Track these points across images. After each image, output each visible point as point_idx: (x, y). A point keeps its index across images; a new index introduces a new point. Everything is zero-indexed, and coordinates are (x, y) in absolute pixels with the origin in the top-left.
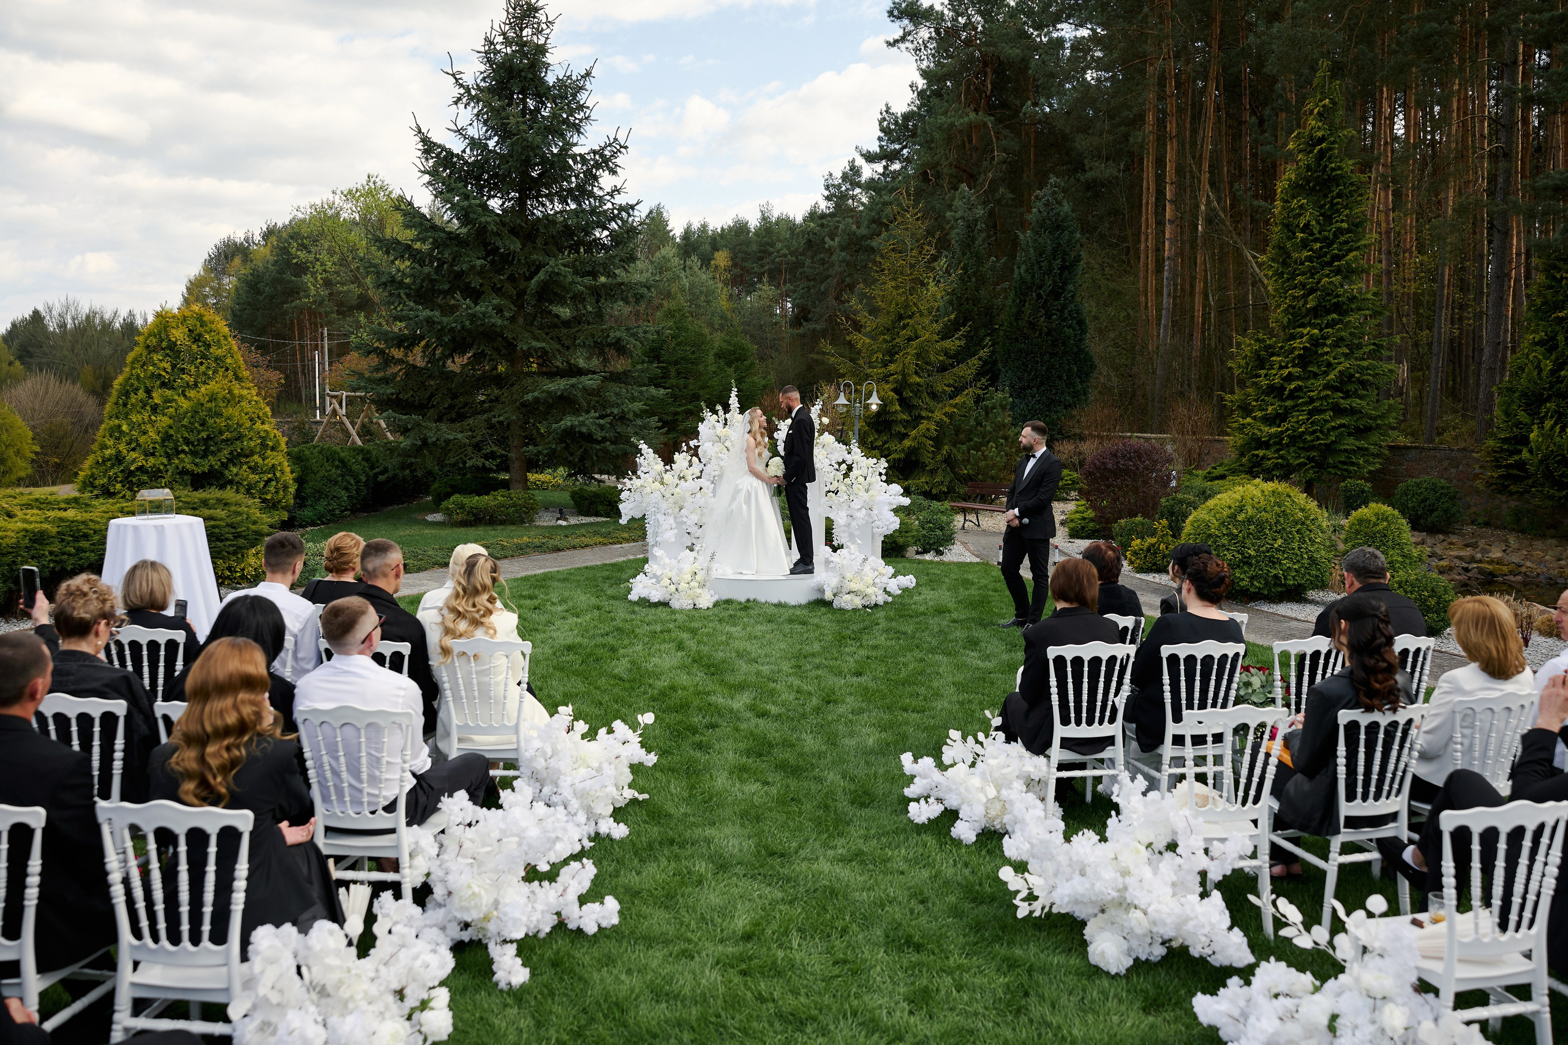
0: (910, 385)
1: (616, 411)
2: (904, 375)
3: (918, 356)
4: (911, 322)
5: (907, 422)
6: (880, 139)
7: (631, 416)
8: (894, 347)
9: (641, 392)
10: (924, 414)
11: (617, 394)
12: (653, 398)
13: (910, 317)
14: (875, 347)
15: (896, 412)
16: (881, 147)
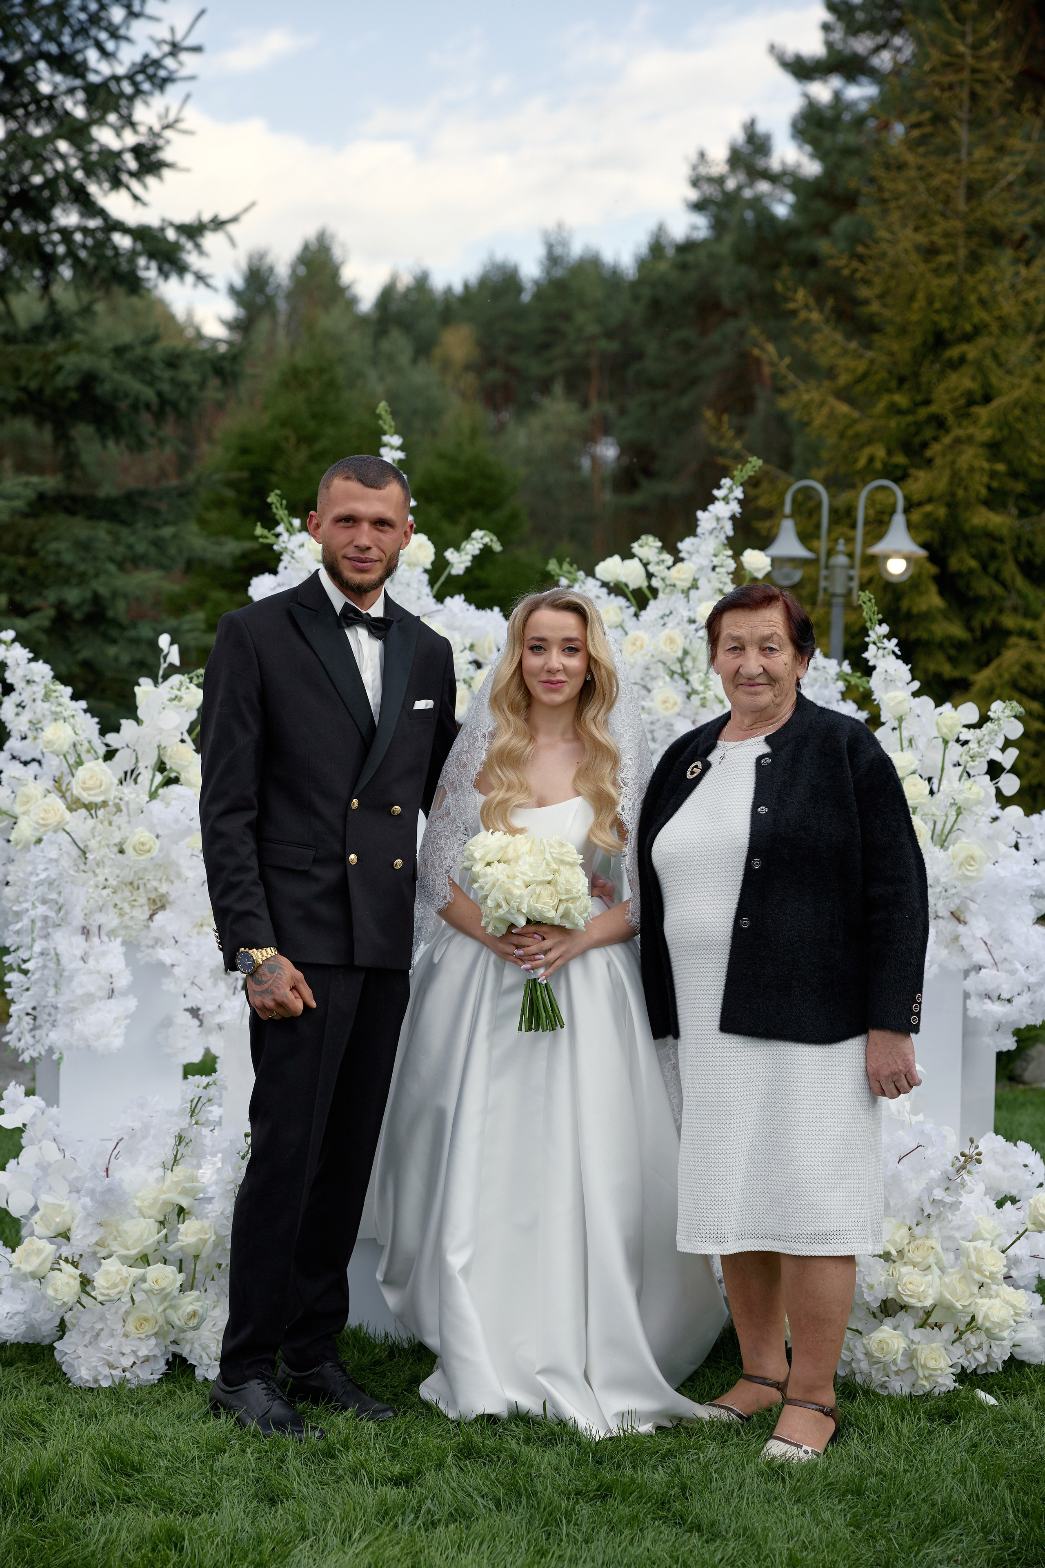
0: (968, 538)
1: (73, 595)
2: (952, 505)
3: (994, 449)
4: (972, 351)
5: (960, 646)
6: (826, 28)
7: (119, 610)
8: (919, 427)
9: (158, 543)
10: (1009, 621)
11: (84, 547)
12: (193, 565)
13: (968, 338)
14: (863, 427)
15: (926, 617)
16: (829, 45)
